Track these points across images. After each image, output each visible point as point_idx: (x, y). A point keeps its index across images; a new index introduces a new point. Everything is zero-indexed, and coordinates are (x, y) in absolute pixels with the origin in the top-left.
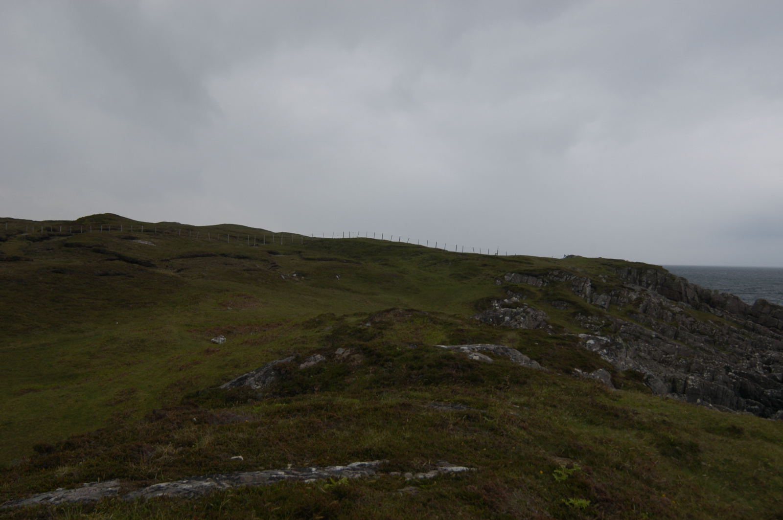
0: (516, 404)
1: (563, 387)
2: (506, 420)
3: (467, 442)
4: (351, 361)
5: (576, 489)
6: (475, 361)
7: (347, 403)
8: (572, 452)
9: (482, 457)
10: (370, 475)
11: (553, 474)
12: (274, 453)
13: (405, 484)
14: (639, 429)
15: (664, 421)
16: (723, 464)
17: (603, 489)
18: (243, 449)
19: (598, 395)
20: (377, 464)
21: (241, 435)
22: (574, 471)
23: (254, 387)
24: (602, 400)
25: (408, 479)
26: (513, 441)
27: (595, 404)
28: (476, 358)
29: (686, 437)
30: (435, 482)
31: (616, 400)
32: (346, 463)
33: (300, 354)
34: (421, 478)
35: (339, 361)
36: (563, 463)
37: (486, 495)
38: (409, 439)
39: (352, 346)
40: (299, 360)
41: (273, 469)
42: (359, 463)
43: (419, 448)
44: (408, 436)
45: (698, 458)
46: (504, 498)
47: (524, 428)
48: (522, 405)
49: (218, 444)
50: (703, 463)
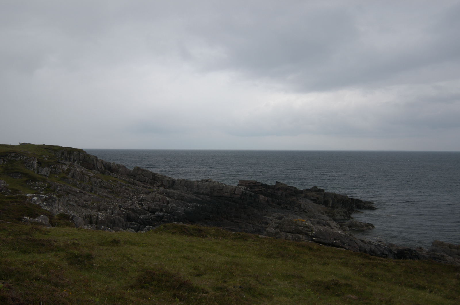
14: (56, 251)
15: (74, 243)
17: (19, 297)
45: (92, 262)
50: (94, 265)
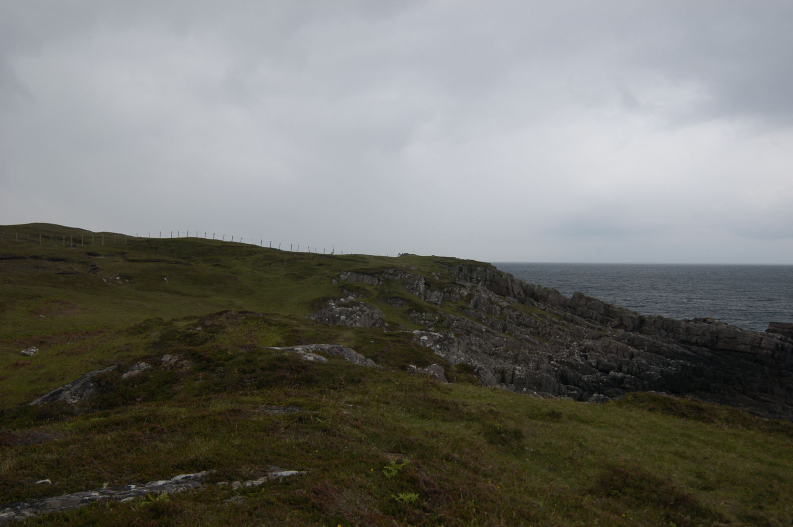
0: (350, 403)
1: (397, 383)
2: (338, 421)
3: (298, 445)
4: (179, 367)
5: (405, 484)
6: (310, 361)
7: (172, 412)
8: (403, 447)
9: (314, 459)
10: (195, 488)
11: (383, 471)
12: (88, 473)
13: (232, 494)
14: (468, 420)
15: (492, 411)
16: (544, 447)
17: (432, 481)
18: (51, 471)
19: (430, 389)
20: (203, 475)
21: (49, 456)
22: (404, 466)
23: (70, 401)
24: (435, 394)
25: (235, 488)
26: (346, 441)
27: (426, 398)
28: (311, 358)
29: (511, 425)
30: (264, 489)
31: (447, 393)
32: (170, 477)
33: (122, 363)
34: (249, 486)
35: (166, 369)
36: (392, 458)
37: (314, 498)
38: (239, 447)
39: (180, 351)
40: (121, 369)
41: (86, 491)
42: (184, 476)
43: (249, 455)
44: (238, 443)
45: (522, 444)
46: (333, 499)
47: (357, 427)
48: (356, 403)
49: (21, 468)
50: (526, 448)
